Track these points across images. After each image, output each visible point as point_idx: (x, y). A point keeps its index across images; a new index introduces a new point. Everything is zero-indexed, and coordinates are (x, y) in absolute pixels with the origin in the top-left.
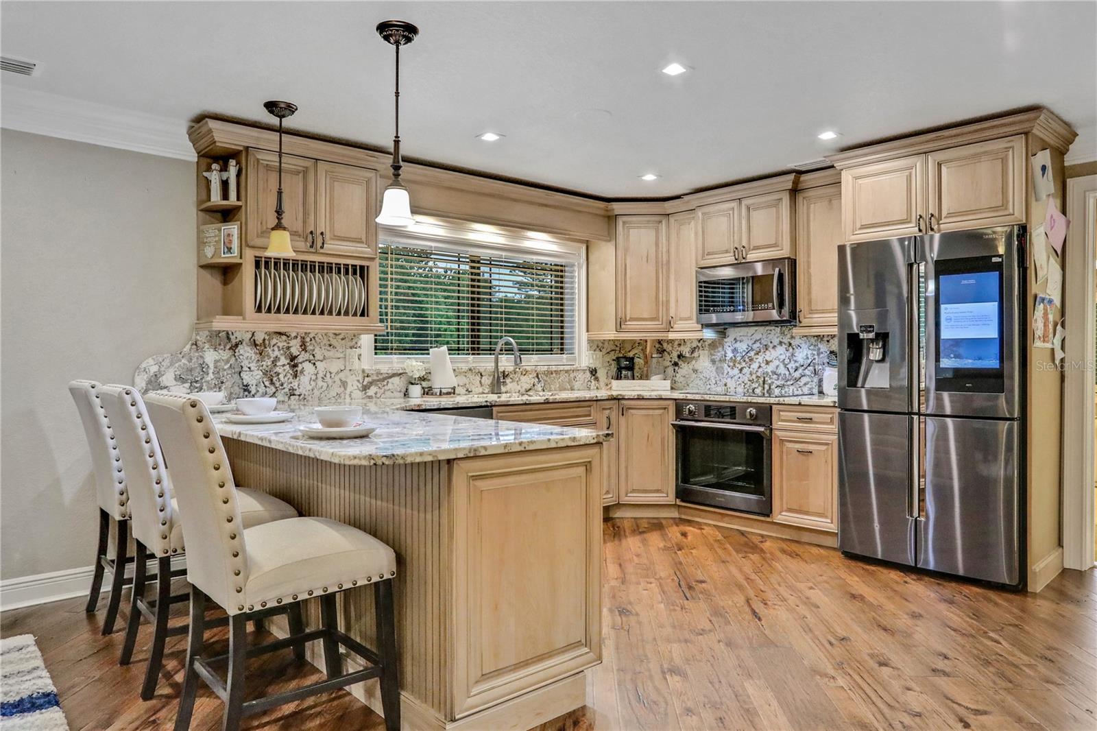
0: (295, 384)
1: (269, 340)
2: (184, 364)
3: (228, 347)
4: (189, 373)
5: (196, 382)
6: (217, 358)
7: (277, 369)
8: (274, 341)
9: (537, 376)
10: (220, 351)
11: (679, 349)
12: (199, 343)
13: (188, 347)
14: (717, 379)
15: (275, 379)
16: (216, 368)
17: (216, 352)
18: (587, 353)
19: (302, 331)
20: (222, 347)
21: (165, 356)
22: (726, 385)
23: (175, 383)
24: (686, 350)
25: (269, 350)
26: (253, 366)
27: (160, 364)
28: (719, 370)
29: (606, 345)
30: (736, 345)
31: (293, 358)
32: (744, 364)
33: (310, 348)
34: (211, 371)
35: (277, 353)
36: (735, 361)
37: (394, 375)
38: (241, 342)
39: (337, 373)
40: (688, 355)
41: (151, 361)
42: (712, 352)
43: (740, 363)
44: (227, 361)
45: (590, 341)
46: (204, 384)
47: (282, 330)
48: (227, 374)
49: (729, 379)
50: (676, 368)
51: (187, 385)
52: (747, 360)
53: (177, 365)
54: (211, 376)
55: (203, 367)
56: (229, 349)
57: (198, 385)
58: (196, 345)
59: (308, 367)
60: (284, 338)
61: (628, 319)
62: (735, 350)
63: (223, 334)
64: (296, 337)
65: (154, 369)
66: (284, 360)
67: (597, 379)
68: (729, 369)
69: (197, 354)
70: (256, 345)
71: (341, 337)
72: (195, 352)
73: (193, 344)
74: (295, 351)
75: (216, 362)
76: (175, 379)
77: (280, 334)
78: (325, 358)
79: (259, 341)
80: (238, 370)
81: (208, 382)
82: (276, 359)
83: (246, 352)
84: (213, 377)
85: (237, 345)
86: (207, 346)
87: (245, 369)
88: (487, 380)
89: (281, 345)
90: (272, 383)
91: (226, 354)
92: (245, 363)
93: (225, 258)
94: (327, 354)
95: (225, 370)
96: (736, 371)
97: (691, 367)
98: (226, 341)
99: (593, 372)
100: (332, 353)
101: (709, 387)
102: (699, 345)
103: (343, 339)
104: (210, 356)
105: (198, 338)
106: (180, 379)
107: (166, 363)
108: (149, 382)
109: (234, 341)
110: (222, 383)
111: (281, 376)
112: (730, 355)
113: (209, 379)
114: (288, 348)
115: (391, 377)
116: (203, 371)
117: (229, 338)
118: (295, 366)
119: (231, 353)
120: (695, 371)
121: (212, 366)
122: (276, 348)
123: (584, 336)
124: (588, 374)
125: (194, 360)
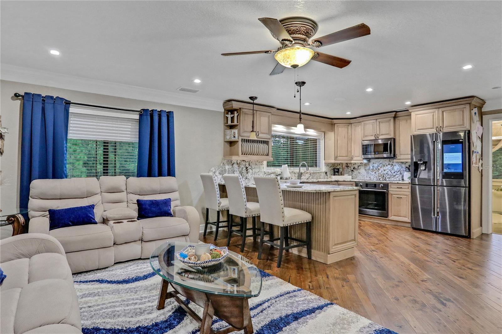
0: (247, 176)
1: (241, 163)
2: (221, 169)
3: (231, 164)
4: (222, 172)
7: (243, 171)
8: (242, 163)
9: (310, 174)
11: (354, 166)
12: (224, 163)
13: (222, 165)
14: (367, 175)
15: (242, 174)
18: (324, 167)
19: (249, 160)
21: (216, 167)
22: (370, 177)
24: (356, 166)
25: (241, 165)
26: (237, 170)
27: (215, 169)
28: (368, 173)
29: (330, 164)
30: (373, 165)
31: (247, 168)
32: (376, 171)
33: (251, 165)
34: (227, 171)
35: (243, 166)
36: (373, 170)
37: (272, 173)
38: (234, 163)
39: (258, 173)
40: (357, 168)
41: (213, 168)
42: (365, 167)
43: (375, 170)
44: (231, 169)
45: (325, 163)
47: (244, 160)
48: (231, 172)
49: (371, 176)
50: (353, 172)
51: (221, 175)
52: (378, 170)
53: (219, 170)
54: (227, 173)
59: (250, 170)
60: (245, 162)
61: (338, 156)
62: (373, 166)
63: (230, 161)
64: (247, 162)
65: (214, 170)
66: (244, 169)
67: (327, 175)
68: (371, 172)
70: (238, 164)
71: (259, 161)
74: (247, 166)
76: (219, 174)
77: (244, 161)
78: (254, 168)
79: (239, 163)
80: (233, 171)
82: (243, 168)
83: (235, 166)
85: (233, 164)
86: (226, 164)
87: (235, 171)
88: (297, 175)
89: (244, 164)
90: (242, 175)
91: (230, 167)
92: (235, 169)
93: (233, 139)
94: (256, 167)
96: (374, 173)
97: (358, 172)
99: (326, 173)
100: (256, 166)
101: (364, 178)
102: (361, 165)
103: (259, 162)
104: (227, 167)
105: (224, 162)
106: (220, 173)
107: (217, 169)
109: (233, 163)
111: (244, 173)
112: (371, 168)
114: (246, 165)
115: (271, 174)
117: (231, 162)
118: (247, 170)
119: (232, 166)
120: (359, 173)
121: (227, 170)
122: (243, 165)
123: (324, 161)
124: (325, 173)
125: (223, 168)
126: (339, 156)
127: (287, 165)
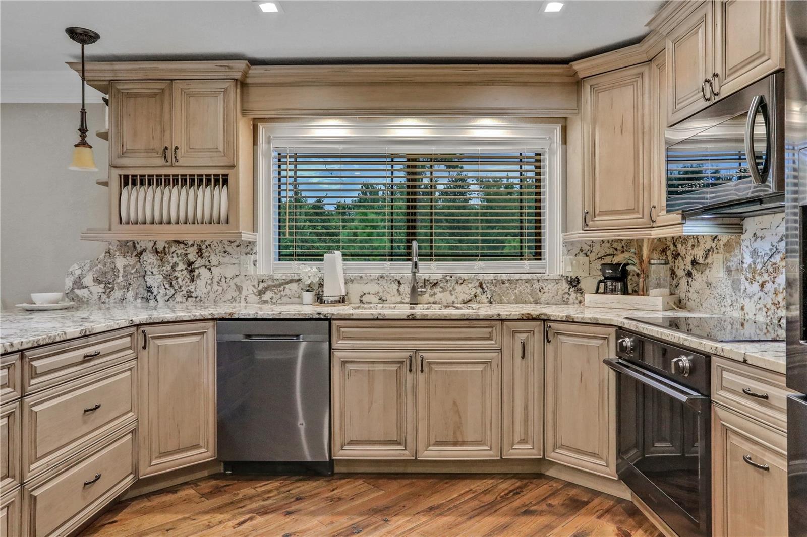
0: (192, 287)
1: (169, 248)
2: (100, 269)
3: (134, 254)
4: (104, 275)
5: (109, 283)
6: (125, 264)
7: (176, 274)
8: (173, 249)
9: (481, 285)
10: (128, 258)
11: (693, 252)
12: (112, 252)
13: (103, 254)
14: (734, 298)
15: (174, 282)
16: (124, 272)
17: (125, 259)
18: (562, 259)
19: (198, 241)
20: (129, 254)
21: (86, 262)
22: (742, 309)
23: (93, 283)
24: (699, 253)
25: (169, 257)
26: (155, 270)
27: (82, 268)
28: (736, 285)
29: (597, 248)
30: (756, 245)
31: (190, 264)
32: (766, 277)
33: (205, 254)
34: (121, 274)
35: (175, 259)
36: (754, 271)
37: (291, 281)
38: (145, 250)
39: (233, 278)
40: (701, 261)
41: (76, 266)
42: (728, 255)
43: (761, 274)
44: (134, 267)
45: (566, 244)
46: (115, 285)
47: (180, 239)
48: (134, 277)
49: (747, 300)
50: (690, 279)
51: (103, 286)
52: (771, 270)
53: (95, 269)
54: (121, 278)
55: (114, 270)
56: (135, 256)
57: (110, 286)
58: (109, 253)
59: (204, 272)
60: (182, 246)
61: (597, 212)
62: (754, 253)
63: (130, 244)
64: (193, 245)
65: (78, 272)
66: (181, 266)
67: (580, 291)
68: (747, 284)
69: (110, 261)
70: (157, 252)
71: (236, 244)
72: (108, 259)
73: (106, 252)
74: (191, 257)
75: (125, 267)
76: (94, 280)
77: (178, 242)
78: (220, 264)
79: (160, 249)
80: (143, 273)
81: (118, 283)
82: (175, 266)
83: (150, 259)
84: (122, 280)
85: (141, 253)
86: (117, 253)
87: (148, 273)
88: (406, 289)
89: (179, 252)
90: (171, 285)
91: (132, 261)
92: (148, 268)
94: (222, 260)
95: (132, 274)
96: (756, 287)
97: (705, 278)
98: (132, 248)
99: (574, 283)
100: (227, 259)
101: (723, 309)
102: (714, 245)
103: (237, 246)
104: (120, 262)
105: (111, 247)
106: (97, 281)
107: (87, 267)
108: (75, 283)
109: (139, 250)
110: (130, 284)
111: (180, 280)
112: (748, 260)
113: (119, 281)
114: (186, 255)
115: (287, 283)
116: (115, 275)
117: (135, 247)
118: (192, 271)
119: (136, 259)
120: (709, 284)
121: (121, 270)
122: (175, 255)
123: (559, 237)
124: (565, 286)
125: (108, 265)
126: (602, 213)
127: (338, 254)
